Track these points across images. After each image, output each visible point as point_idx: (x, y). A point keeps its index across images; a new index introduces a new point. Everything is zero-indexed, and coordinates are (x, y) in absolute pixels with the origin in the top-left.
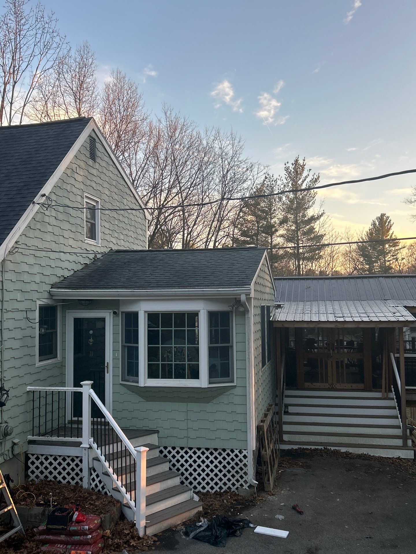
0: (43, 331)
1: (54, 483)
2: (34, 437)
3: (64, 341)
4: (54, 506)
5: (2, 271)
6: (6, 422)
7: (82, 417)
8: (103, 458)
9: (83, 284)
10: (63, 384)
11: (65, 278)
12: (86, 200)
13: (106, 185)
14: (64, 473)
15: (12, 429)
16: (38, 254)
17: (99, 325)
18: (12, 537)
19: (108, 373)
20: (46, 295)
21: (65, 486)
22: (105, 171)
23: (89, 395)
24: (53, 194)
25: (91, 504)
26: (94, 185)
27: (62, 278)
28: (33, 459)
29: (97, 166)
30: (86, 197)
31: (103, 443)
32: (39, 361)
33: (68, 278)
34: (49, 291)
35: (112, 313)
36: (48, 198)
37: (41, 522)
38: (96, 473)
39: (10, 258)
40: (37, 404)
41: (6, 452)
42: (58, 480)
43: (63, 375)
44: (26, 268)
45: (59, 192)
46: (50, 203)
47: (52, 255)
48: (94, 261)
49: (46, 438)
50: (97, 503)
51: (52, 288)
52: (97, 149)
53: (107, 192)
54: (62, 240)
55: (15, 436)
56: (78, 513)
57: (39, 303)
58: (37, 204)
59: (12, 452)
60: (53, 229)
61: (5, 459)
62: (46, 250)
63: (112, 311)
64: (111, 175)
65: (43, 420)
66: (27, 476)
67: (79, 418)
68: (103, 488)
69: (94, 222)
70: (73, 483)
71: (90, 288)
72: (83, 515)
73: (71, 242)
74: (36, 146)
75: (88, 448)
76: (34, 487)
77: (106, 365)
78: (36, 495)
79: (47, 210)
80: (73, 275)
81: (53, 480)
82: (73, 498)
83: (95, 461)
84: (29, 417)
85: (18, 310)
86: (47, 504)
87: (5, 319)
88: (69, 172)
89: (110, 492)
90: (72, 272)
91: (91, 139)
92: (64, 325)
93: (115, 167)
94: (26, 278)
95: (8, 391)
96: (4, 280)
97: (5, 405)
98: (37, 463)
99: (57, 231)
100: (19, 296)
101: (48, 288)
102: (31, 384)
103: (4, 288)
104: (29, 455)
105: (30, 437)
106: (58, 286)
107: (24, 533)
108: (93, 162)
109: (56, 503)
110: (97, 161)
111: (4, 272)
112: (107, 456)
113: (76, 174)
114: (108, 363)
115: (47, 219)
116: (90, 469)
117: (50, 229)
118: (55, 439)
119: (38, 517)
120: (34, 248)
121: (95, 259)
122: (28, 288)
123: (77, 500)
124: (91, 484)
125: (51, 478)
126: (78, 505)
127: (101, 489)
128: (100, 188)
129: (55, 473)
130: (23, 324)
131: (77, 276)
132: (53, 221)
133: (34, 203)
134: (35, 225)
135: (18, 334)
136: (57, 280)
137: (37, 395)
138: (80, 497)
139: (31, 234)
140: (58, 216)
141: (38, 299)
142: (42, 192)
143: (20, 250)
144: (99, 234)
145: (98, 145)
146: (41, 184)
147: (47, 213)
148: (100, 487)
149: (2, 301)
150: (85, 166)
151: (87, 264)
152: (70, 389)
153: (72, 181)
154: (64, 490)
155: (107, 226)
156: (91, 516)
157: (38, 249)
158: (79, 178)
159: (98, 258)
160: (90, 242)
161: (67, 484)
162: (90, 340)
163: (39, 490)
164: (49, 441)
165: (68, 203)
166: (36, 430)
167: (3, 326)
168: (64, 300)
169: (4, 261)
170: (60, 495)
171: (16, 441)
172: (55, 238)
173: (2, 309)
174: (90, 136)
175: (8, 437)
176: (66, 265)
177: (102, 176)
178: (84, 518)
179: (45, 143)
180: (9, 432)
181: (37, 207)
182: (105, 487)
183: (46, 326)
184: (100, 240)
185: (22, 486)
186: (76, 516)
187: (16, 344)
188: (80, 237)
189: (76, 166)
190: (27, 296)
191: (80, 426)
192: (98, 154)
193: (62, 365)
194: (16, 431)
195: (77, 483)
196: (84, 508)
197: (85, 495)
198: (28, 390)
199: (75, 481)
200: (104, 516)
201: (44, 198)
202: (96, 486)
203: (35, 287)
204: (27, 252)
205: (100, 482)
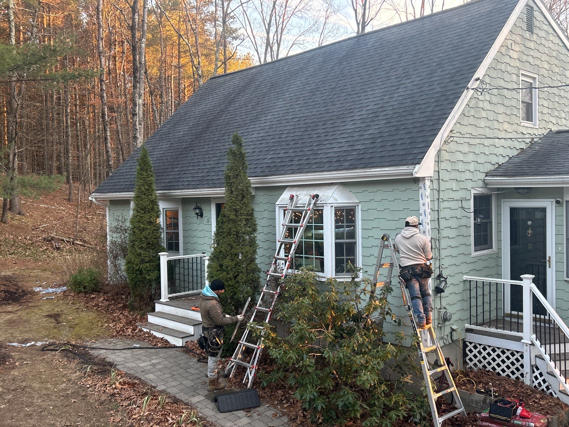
0: (479, 220)
1: (493, 374)
2: (472, 326)
3: (499, 232)
4: (495, 396)
5: (438, 161)
6: (445, 308)
7: (522, 312)
8: (547, 357)
9: (520, 171)
10: (499, 276)
11: (500, 165)
12: (521, 78)
13: (544, 57)
14: (503, 366)
15: (451, 315)
16: (472, 141)
17: (538, 215)
18: (455, 417)
19: (550, 267)
20: (481, 184)
21: (504, 379)
22: (544, 42)
23: (531, 290)
24: (487, 76)
25: (536, 402)
26: (531, 60)
27: (497, 166)
28: (471, 347)
29: (535, 37)
30: (523, 74)
31: (548, 341)
32: (475, 251)
33: (503, 165)
34: (484, 179)
35: (555, 202)
36: (482, 82)
37: (483, 409)
38: (539, 372)
39: (446, 147)
40: (473, 294)
41: (446, 337)
42: (497, 371)
43: (499, 266)
44: (460, 157)
45: (494, 74)
46: (484, 86)
47: (487, 142)
48: (530, 145)
49: (484, 328)
50: (542, 403)
51: (486, 176)
52: (534, 18)
53: (546, 66)
54: (496, 125)
55: (453, 322)
56: (522, 409)
57: (473, 192)
58: (472, 89)
59: (451, 337)
60: (487, 114)
61: (445, 342)
62: (480, 137)
63: (554, 200)
64: (551, 45)
65: (480, 310)
66: (465, 363)
67: (519, 313)
68: (548, 388)
69: (531, 102)
70: (513, 377)
71: (529, 175)
72: (527, 412)
73: (506, 126)
74: (467, 28)
75: (530, 344)
76: (473, 374)
77: (548, 259)
78: (476, 382)
79: (481, 94)
80: (508, 161)
81: (492, 370)
82: (515, 392)
83: (537, 358)
84: (466, 305)
85: (453, 200)
86: (488, 392)
87: (441, 209)
88: (503, 50)
89: (556, 394)
90: (507, 159)
91: (528, 8)
92: (499, 215)
93: (555, 35)
94: (461, 166)
95: (447, 279)
96: (440, 170)
97: (443, 292)
98: (475, 352)
99: (491, 116)
100: (454, 185)
101: (482, 176)
102: (467, 274)
103: (441, 178)
104: (466, 342)
105: (467, 326)
106: (493, 174)
107: (466, 416)
108: (531, 33)
109: (497, 394)
110: (535, 32)
111: (440, 162)
112: (553, 356)
113: (511, 51)
114: (550, 257)
115: (481, 104)
116: (532, 366)
117: (484, 114)
118: (493, 330)
119: (479, 404)
120: (468, 136)
121: (532, 143)
122: (463, 176)
123: (520, 395)
124: (533, 382)
125: (489, 368)
126: (521, 400)
127: (545, 389)
128: (538, 62)
129: (494, 364)
130: (459, 213)
131: (512, 162)
132: (487, 106)
133: (468, 88)
134: (469, 111)
135: (453, 223)
136: (492, 168)
137: (473, 285)
138: (523, 392)
139: (465, 121)
140: (492, 100)
141: (472, 188)
142: (476, 76)
143: (455, 139)
144: (536, 115)
145: (536, 14)
146: (474, 68)
147: (481, 98)
148: (544, 386)
149: (439, 191)
150: (521, 40)
151: (523, 148)
152: (507, 281)
153: (507, 60)
154: (504, 383)
155: (546, 104)
156: (536, 414)
157: (472, 137)
158: (515, 55)
159: (535, 142)
160: (526, 125)
161: (507, 377)
162: (528, 231)
163: (478, 378)
164: (487, 332)
165: (502, 83)
166: (474, 320)
167: (440, 216)
168: (498, 189)
169: (439, 151)
170: (500, 387)
171: (454, 327)
172: (489, 124)
173: (438, 199)
174: (527, 5)
175: (447, 323)
176: (500, 151)
177: (541, 49)
178: (529, 415)
179: (477, 22)
180: (448, 318)
181: (471, 92)
182: (550, 387)
183: (482, 216)
184: (538, 121)
185: (461, 371)
186: (520, 411)
187: (452, 233)
188: (515, 120)
189: (512, 42)
190: (462, 185)
191: (520, 321)
192: (536, 23)
193: (498, 257)
194: (454, 318)
195: (517, 378)
196: (527, 404)
197: (527, 391)
198: (465, 279)
199: (515, 376)
200: (551, 417)
201: (478, 82)
202: (540, 384)
203: (469, 175)
204: (462, 141)
205: (544, 381)
